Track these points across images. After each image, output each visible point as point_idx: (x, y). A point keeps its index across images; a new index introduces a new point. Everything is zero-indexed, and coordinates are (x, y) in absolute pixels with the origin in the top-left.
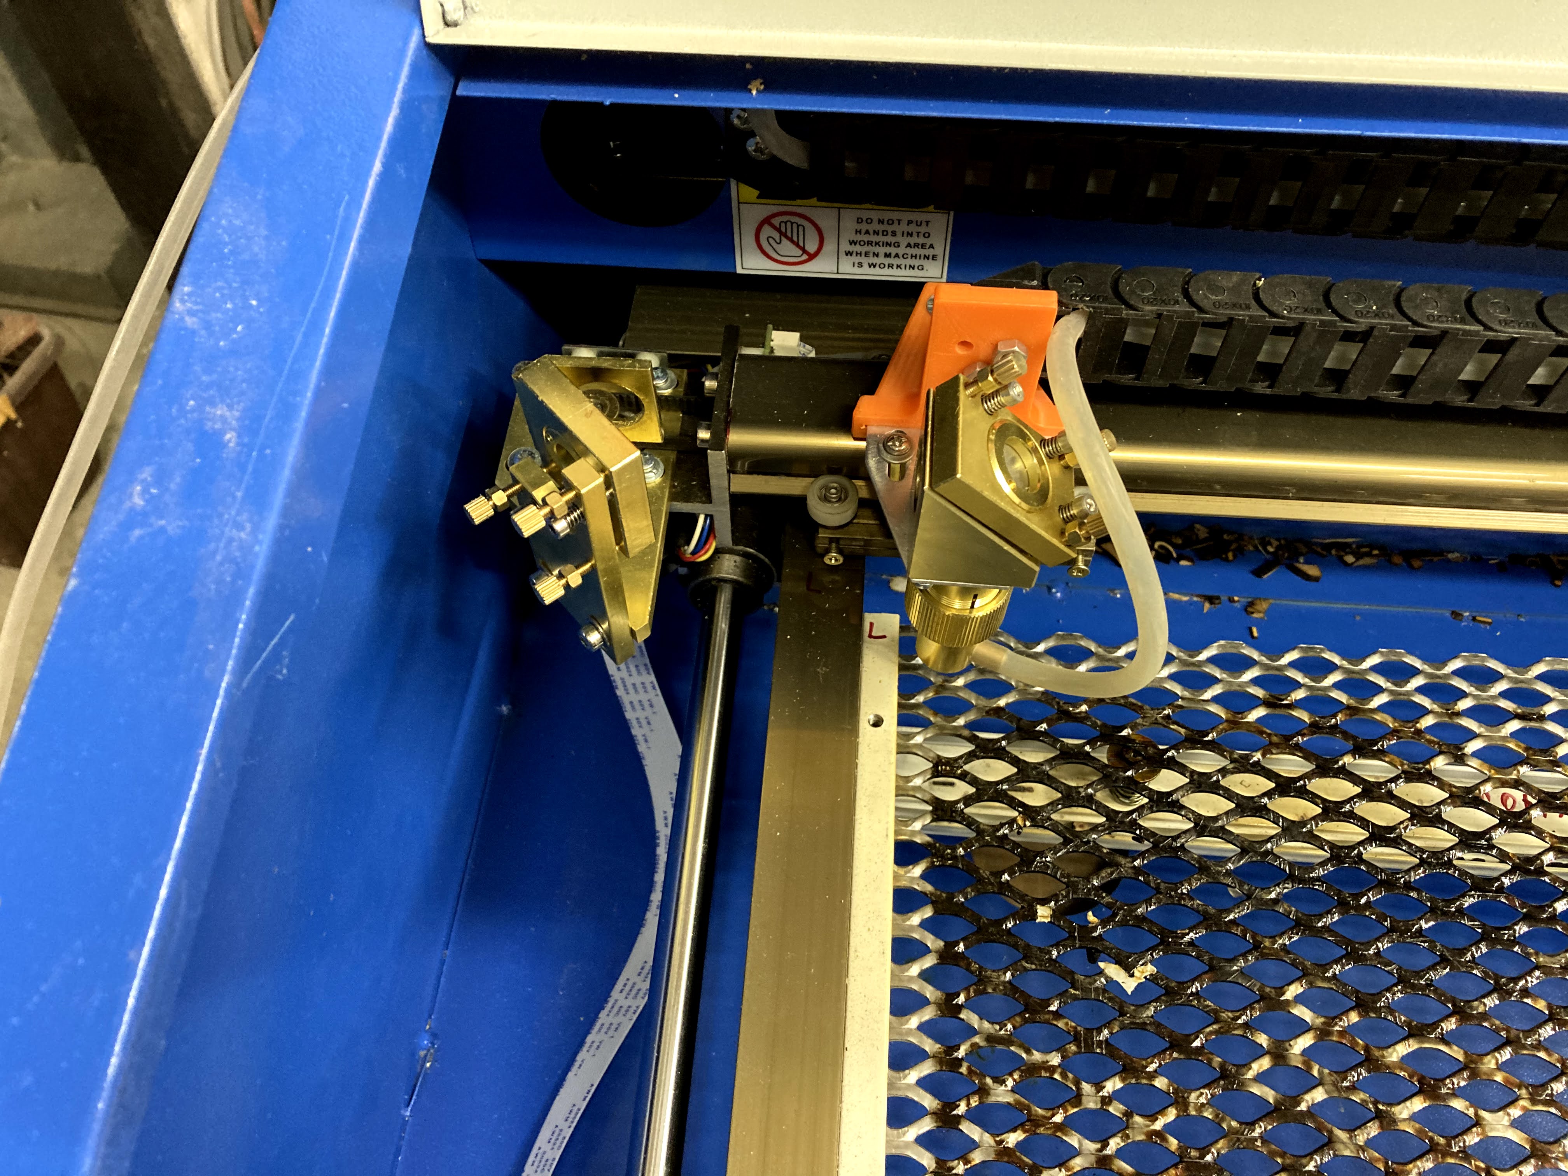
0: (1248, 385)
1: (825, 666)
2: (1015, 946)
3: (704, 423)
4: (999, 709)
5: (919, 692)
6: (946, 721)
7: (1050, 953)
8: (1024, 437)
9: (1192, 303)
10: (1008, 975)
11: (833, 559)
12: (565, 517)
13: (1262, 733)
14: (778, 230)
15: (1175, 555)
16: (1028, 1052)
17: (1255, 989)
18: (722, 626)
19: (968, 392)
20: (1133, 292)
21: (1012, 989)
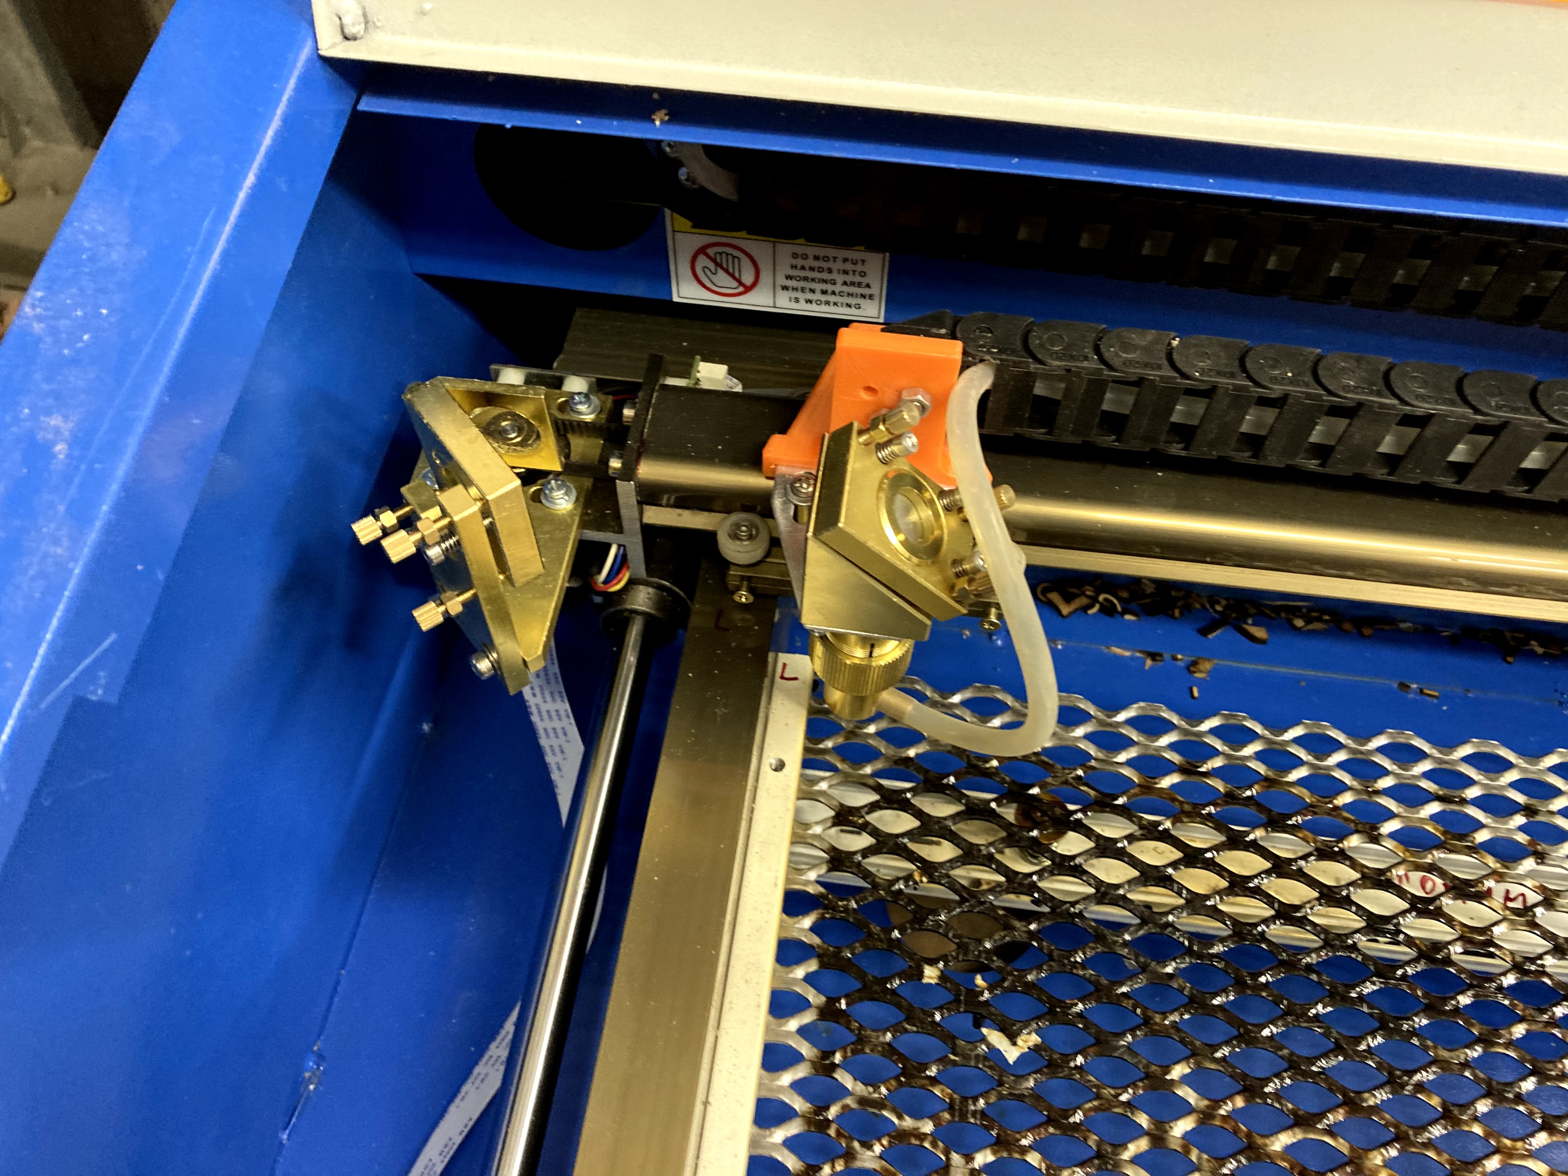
0: (1161, 446)
1: (725, 706)
2: (898, 1006)
3: (616, 452)
4: (909, 759)
5: (828, 737)
6: (853, 769)
7: (933, 1015)
8: (920, 488)
9: (1102, 360)
10: (889, 1036)
11: (743, 597)
12: (438, 543)
13: (1174, 800)
14: (714, 260)
15: (1119, 608)
16: (900, 1117)
17: (1141, 1066)
18: (631, 658)
19: (862, 439)
20: (1042, 346)
21: (890, 1050)
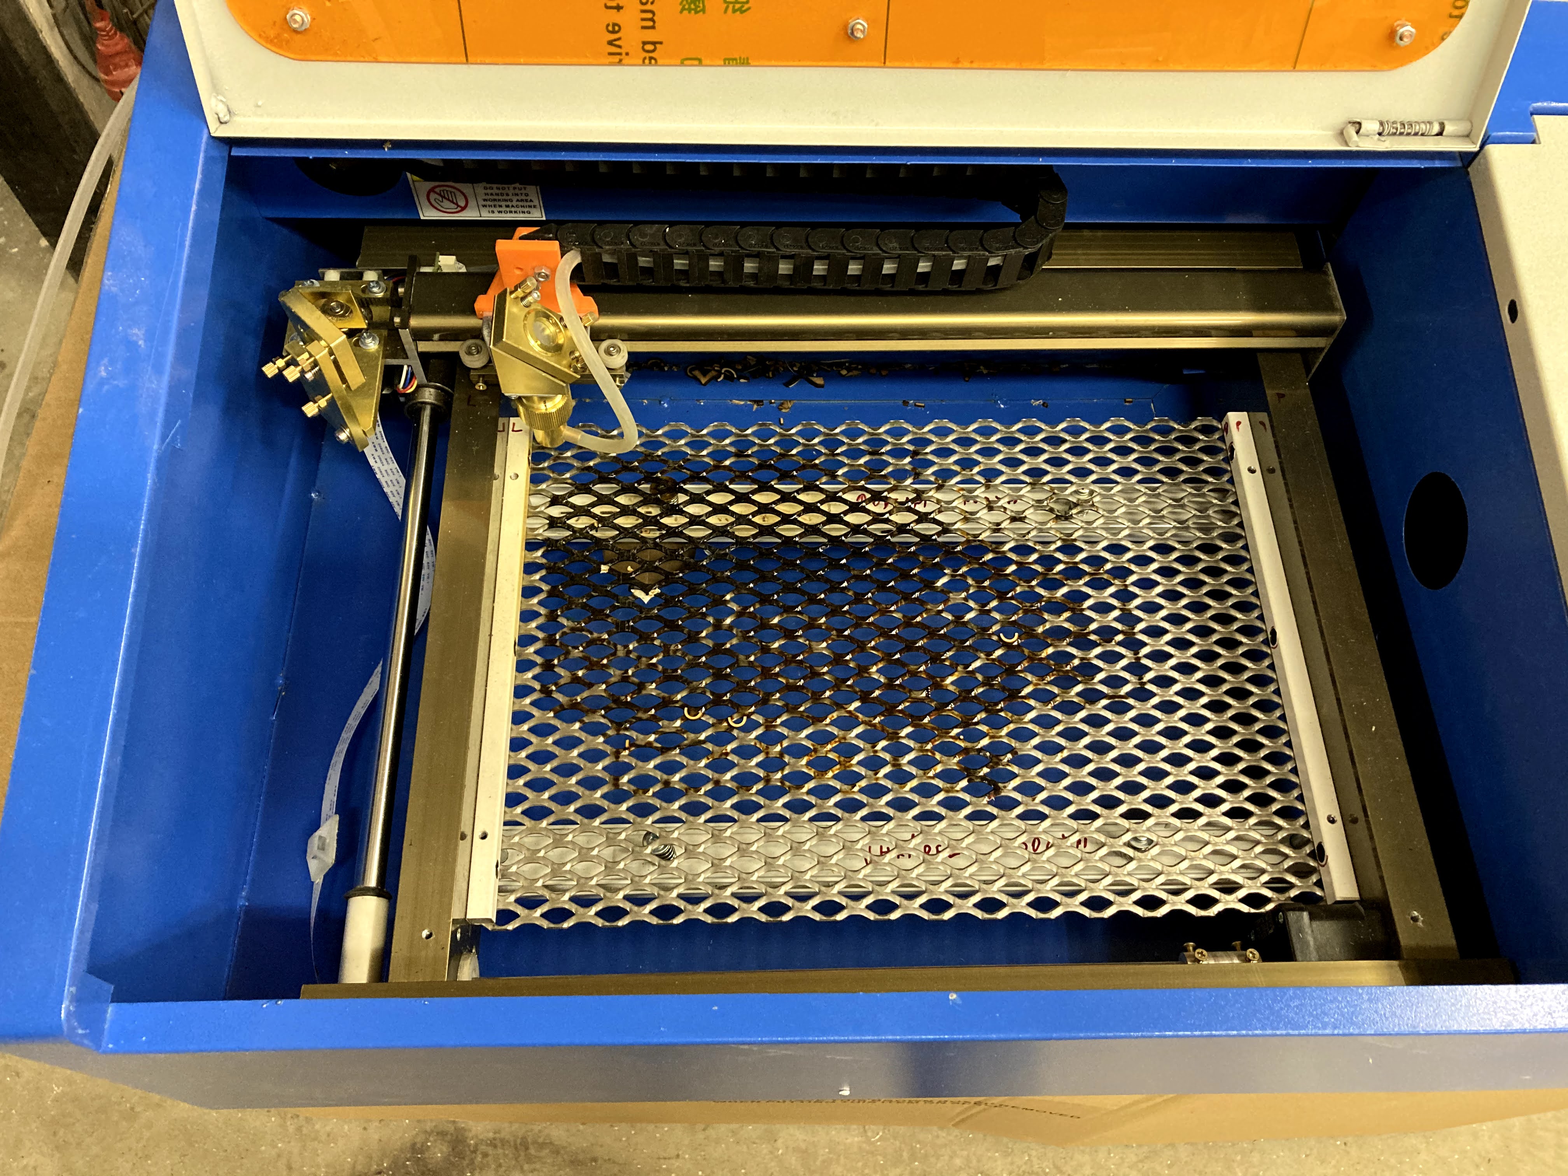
0: (675, 282)
1: (477, 445)
2: (589, 585)
3: (397, 313)
4: (590, 467)
5: (545, 461)
6: (559, 475)
7: (606, 587)
8: (548, 317)
10: (585, 599)
11: (481, 386)
12: (310, 371)
13: (731, 471)
14: (440, 195)
15: (735, 376)
16: (591, 633)
17: (710, 597)
18: (425, 428)
19: (513, 296)
20: (600, 239)
21: (584, 606)
